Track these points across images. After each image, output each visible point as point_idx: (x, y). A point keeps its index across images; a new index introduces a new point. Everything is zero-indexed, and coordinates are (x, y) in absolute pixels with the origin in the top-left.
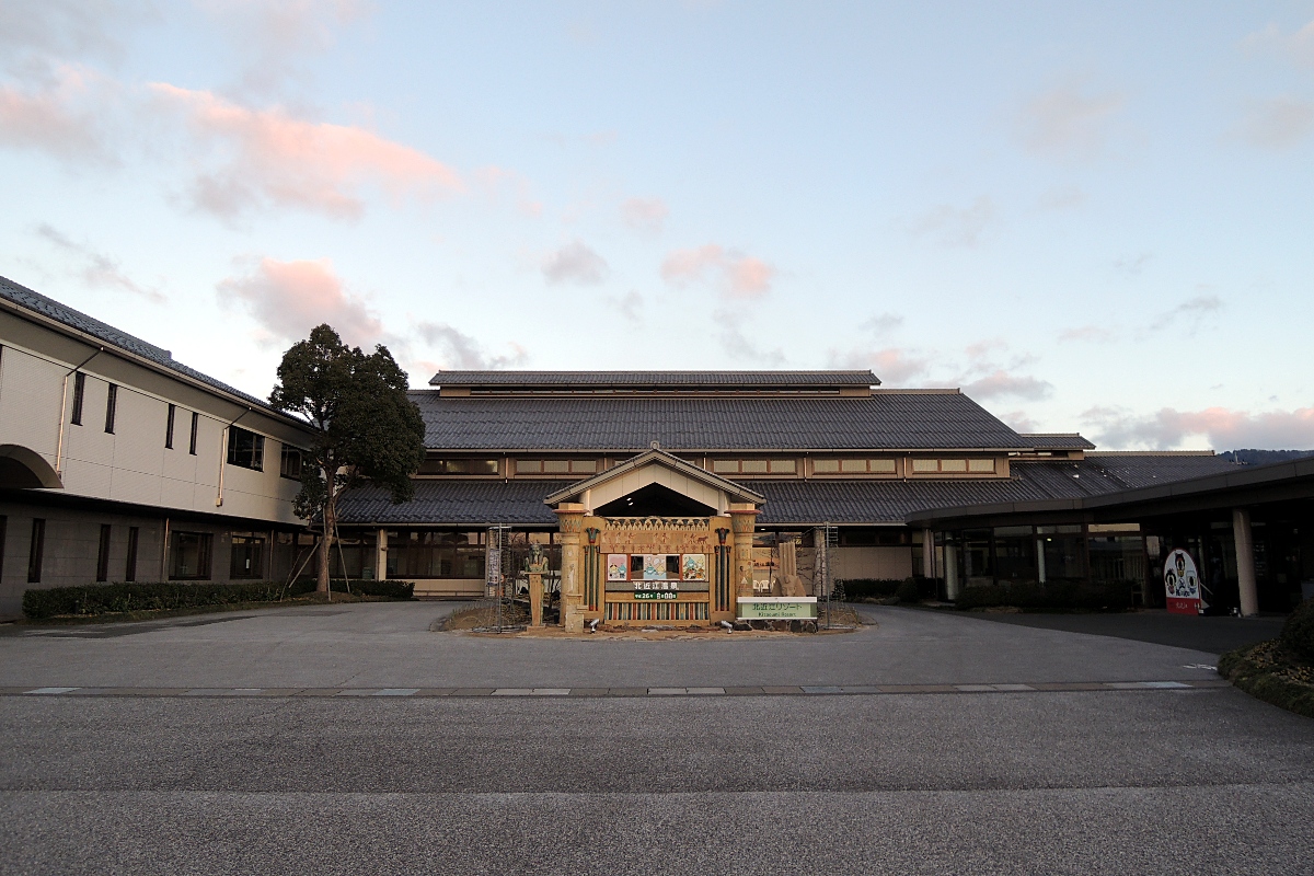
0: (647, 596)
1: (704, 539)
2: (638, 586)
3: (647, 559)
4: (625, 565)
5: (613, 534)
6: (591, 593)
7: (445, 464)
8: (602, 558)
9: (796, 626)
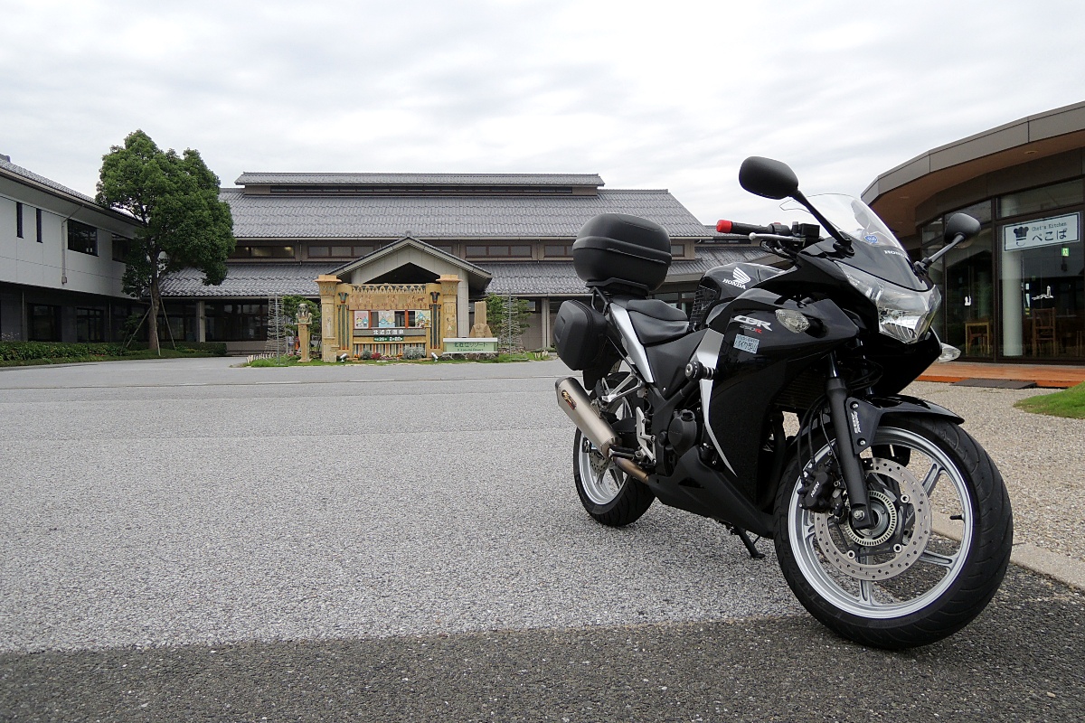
0: (382, 339)
1: (422, 300)
2: (376, 333)
3: (381, 314)
4: (367, 318)
5: (358, 296)
6: (343, 338)
7: (250, 249)
8: (350, 313)
9: (483, 358)
